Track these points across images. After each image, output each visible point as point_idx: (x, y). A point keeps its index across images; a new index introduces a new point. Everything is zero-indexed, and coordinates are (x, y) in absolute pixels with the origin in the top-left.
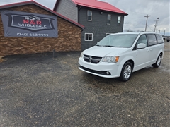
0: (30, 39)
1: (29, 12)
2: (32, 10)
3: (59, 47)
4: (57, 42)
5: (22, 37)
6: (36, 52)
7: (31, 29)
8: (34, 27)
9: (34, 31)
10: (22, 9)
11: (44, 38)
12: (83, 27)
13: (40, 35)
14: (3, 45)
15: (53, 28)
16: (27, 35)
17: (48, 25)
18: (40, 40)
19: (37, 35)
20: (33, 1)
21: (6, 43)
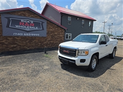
0: (24, 38)
1: (25, 16)
2: (27, 14)
3: (47, 44)
4: (46, 40)
5: (18, 37)
6: (28, 49)
7: (26, 30)
8: (28, 29)
10: (19, 14)
11: (35, 37)
12: (66, 29)
13: (32, 35)
15: (43, 29)
16: (22, 34)
17: (39, 27)
18: (32, 38)
19: (30, 35)
20: (28, 8)
21: (4, 41)
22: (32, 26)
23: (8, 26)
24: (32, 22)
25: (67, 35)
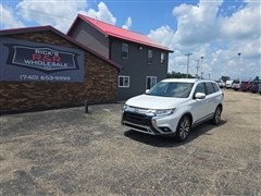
0: (41, 85)
1: (43, 42)
2: (47, 39)
3: (85, 97)
4: (83, 88)
5: (29, 82)
6: (49, 106)
7: (44, 69)
8: (48, 66)
9: (48, 72)
10: (32, 38)
11: (63, 83)
12: (120, 68)
13: (57, 78)
15: (77, 68)
16: (37, 78)
17: (70, 63)
18: (57, 85)
19: (52, 78)
20: (49, 27)
22: (56, 62)
23: (9, 62)
24: (56, 54)
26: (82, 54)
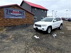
1: (15, 8)
4: (25, 20)
5: (12, 19)
10: (12, 7)
12: (34, 15)
13: (19, 18)
14: (4, 22)
15: (24, 15)
16: (14, 18)
19: (17, 18)
20: (16, 4)
21: (5, 21)
24: (18, 11)
25: (35, 18)
26: (25, 11)
